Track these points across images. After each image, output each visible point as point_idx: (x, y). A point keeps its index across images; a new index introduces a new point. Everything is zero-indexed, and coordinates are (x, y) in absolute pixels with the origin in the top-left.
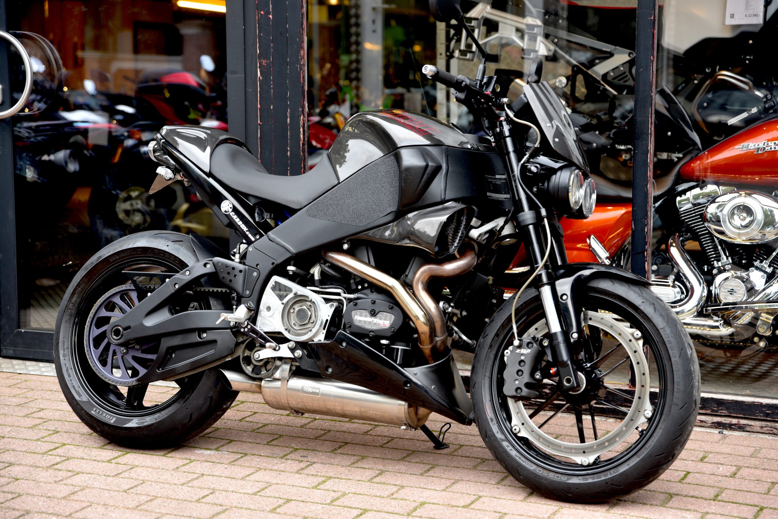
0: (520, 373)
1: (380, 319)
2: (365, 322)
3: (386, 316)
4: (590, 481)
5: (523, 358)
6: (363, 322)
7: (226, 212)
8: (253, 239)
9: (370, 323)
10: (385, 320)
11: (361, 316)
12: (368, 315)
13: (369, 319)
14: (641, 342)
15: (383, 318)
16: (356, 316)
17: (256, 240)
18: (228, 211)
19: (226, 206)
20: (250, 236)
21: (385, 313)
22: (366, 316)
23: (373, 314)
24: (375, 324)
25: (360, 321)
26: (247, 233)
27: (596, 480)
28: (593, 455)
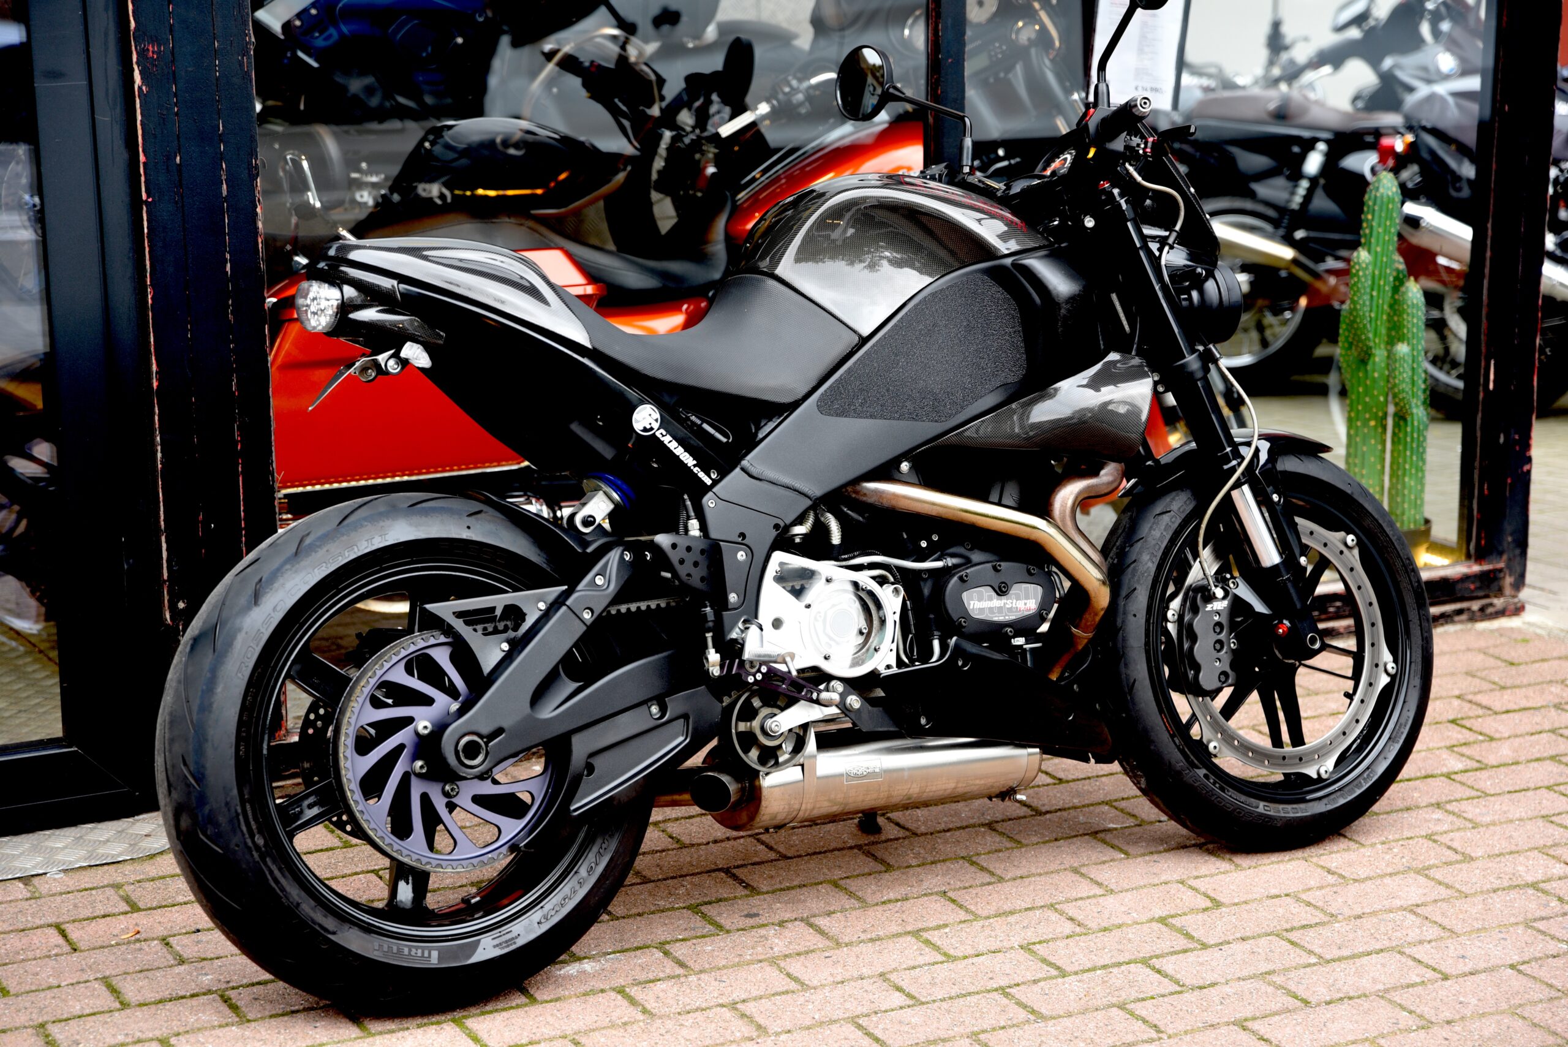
0: (1218, 646)
1: (1018, 598)
2: (991, 609)
3: (1027, 590)
4: (1342, 801)
5: (1216, 618)
6: (987, 611)
7: (645, 430)
8: (708, 482)
9: (1000, 609)
10: (1027, 598)
11: (980, 600)
12: (993, 594)
13: (997, 602)
14: (1356, 552)
15: (1022, 594)
16: (972, 603)
17: (715, 482)
18: (652, 429)
19: (646, 417)
20: (701, 475)
21: (1024, 585)
22: (990, 599)
23: (1001, 591)
24: (1010, 610)
25: (982, 610)
26: (696, 470)
27: (1350, 798)
28: (1330, 757)
